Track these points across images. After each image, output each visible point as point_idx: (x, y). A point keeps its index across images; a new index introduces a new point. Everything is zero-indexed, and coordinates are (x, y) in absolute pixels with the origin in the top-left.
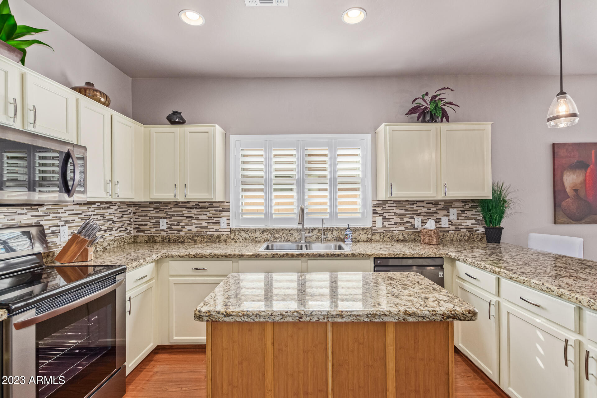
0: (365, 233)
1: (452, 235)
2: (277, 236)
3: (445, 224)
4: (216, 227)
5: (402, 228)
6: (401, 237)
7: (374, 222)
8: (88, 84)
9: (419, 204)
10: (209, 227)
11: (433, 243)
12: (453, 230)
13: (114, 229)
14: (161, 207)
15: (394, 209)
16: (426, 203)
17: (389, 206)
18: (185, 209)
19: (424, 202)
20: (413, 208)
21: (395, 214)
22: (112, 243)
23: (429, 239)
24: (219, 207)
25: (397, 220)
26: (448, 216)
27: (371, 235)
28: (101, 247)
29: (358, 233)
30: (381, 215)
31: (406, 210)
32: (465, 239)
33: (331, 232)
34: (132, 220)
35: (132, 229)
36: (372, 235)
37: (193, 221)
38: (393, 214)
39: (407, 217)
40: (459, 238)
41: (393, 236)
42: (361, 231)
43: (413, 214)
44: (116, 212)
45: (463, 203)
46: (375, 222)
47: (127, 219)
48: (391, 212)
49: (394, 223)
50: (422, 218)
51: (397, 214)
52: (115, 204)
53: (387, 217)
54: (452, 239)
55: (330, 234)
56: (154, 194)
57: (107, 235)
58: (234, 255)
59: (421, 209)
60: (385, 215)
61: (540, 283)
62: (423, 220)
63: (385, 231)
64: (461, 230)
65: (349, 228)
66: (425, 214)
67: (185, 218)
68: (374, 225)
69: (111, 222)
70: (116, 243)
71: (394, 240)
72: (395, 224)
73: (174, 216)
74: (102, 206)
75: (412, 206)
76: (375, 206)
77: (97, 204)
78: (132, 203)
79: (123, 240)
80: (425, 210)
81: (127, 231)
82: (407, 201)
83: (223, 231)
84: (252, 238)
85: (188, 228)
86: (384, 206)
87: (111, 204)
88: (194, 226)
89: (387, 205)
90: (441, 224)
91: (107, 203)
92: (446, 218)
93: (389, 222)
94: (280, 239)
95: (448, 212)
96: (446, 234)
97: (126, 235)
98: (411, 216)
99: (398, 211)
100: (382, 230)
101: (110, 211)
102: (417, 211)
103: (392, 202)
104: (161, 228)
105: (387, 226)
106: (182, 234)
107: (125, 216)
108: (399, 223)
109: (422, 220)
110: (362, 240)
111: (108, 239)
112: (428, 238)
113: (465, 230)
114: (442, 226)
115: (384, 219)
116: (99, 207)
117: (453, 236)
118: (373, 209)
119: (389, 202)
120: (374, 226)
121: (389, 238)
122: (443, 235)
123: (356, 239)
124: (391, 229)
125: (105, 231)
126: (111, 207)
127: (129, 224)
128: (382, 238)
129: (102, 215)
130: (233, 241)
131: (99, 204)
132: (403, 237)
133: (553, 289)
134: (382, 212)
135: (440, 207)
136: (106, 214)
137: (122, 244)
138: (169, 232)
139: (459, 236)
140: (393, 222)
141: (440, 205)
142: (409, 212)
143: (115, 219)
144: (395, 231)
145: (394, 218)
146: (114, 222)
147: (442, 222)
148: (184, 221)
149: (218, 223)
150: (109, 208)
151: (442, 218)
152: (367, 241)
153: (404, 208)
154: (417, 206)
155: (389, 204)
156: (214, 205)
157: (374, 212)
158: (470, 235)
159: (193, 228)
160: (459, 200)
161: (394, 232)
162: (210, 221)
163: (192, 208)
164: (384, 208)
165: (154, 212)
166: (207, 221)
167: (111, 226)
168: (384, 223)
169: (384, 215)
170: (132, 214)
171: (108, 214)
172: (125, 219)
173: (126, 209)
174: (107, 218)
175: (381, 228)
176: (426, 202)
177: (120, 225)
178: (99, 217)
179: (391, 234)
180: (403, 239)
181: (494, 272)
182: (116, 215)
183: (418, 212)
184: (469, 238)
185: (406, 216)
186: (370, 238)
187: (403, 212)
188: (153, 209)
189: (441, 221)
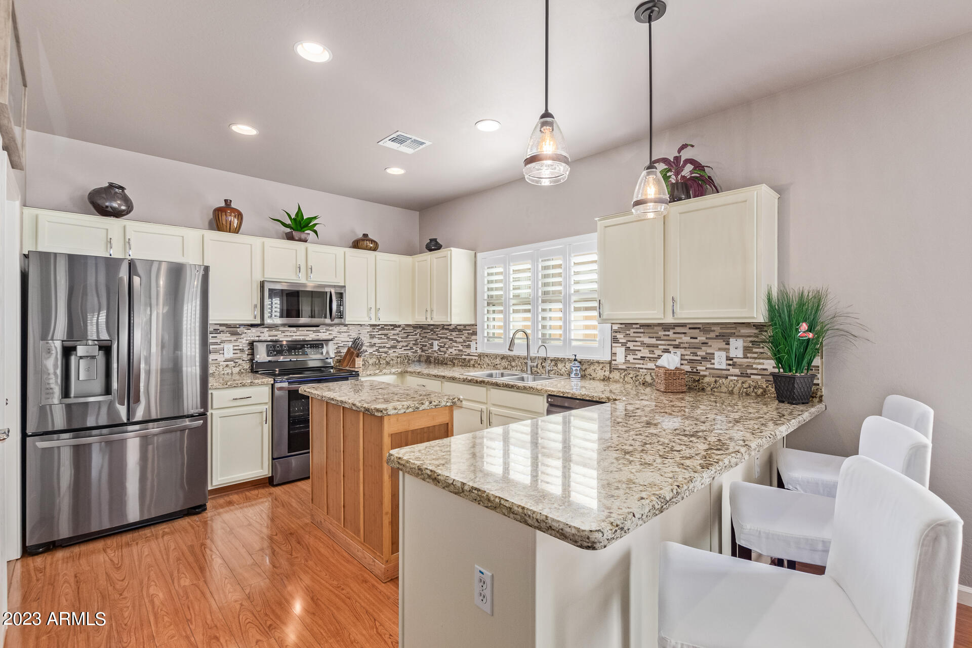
0: (602, 369)
1: (731, 383)
2: (513, 364)
3: (720, 363)
4: (468, 351)
5: (651, 365)
6: (648, 379)
7: (614, 354)
8: (364, 235)
9: (678, 330)
10: (464, 350)
12: (735, 376)
13: (398, 347)
14: (435, 330)
15: (640, 337)
16: (690, 328)
17: (634, 332)
18: (448, 331)
19: (686, 326)
20: (669, 335)
21: (643, 344)
22: (395, 359)
24: (470, 330)
25: (645, 352)
26: (727, 350)
27: (608, 373)
28: (384, 361)
29: (594, 368)
30: (623, 344)
31: (658, 339)
32: (756, 393)
34: (418, 341)
35: (418, 349)
36: (611, 372)
37: (453, 344)
38: (639, 344)
39: (660, 349)
40: (745, 390)
41: (637, 376)
42: (597, 364)
43: (668, 345)
44: (400, 333)
45: (757, 329)
46: (616, 354)
47: (412, 339)
48: (637, 341)
49: (641, 357)
50: (681, 352)
51: (645, 344)
52: (399, 326)
53: (631, 348)
54: (732, 390)
56: (417, 317)
57: (391, 351)
58: (440, 376)
59: (680, 338)
60: (630, 345)
62: (684, 355)
63: (628, 367)
64: (752, 377)
65: (575, 360)
66: (687, 345)
67: (448, 340)
68: (613, 358)
69: (395, 341)
70: (399, 359)
71: (638, 382)
72: (643, 358)
73: (441, 338)
74: (385, 327)
75: (667, 333)
76: (616, 332)
77: (381, 326)
78: (418, 326)
79: (407, 358)
80: (686, 339)
81: (412, 351)
82: (659, 325)
83: (473, 356)
84: (493, 364)
85: (450, 350)
86: (628, 332)
87: (395, 326)
88: (454, 348)
89: (632, 331)
90: (714, 364)
91: (391, 325)
92: (723, 354)
93: (634, 355)
94: (516, 368)
95: (726, 344)
96: (721, 381)
97: (412, 354)
98: (665, 347)
99: (647, 340)
100: (624, 367)
101: (393, 332)
102: (675, 340)
103: (638, 326)
104: (434, 349)
105: (632, 361)
106: (446, 355)
107: (409, 337)
108: (648, 358)
109: (682, 355)
110: (598, 378)
111: (391, 355)
113: (760, 377)
114: (716, 366)
115: (628, 349)
116: (382, 329)
117: (733, 386)
118: (614, 336)
119: (634, 326)
120: (614, 360)
121: (632, 378)
122: (716, 382)
123: (591, 375)
124: (637, 366)
125: (389, 348)
126: (395, 329)
127: (414, 344)
128: (623, 377)
129: (386, 335)
130: (479, 366)
131: (383, 326)
132: (652, 380)
134: (624, 341)
135: (712, 335)
136: (389, 334)
137: (406, 361)
138: (439, 353)
139: (745, 387)
140: (639, 355)
141: (714, 331)
142: (663, 342)
143: (400, 339)
144: (642, 368)
145: (640, 350)
146: (398, 342)
147: (716, 361)
148: (448, 343)
149: (469, 346)
150: (393, 329)
151: (716, 353)
152: (604, 380)
153: (655, 335)
154: (674, 333)
155: (634, 328)
156: (467, 328)
157: (615, 340)
158: (767, 387)
159: (453, 351)
160: (749, 323)
161: (641, 370)
162: (464, 344)
163: (453, 330)
164: (627, 334)
165: (430, 334)
166: (462, 344)
167: (395, 345)
168: (627, 356)
169: (628, 346)
170: (418, 335)
171: (392, 335)
172: (410, 340)
173: (412, 331)
174: (391, 337)
175: (623, 363)
176: (688, 326)
177: (405, 344)
178: (383, 336)
179: (634, 372)
180: (651, 381)
182: (400, 336)
183: (677, 343)
184: (765, 391)
185: (658, 347)
186: (608, 377)
187: (653, 341)
188: (429, 331)
189: (714, 359)
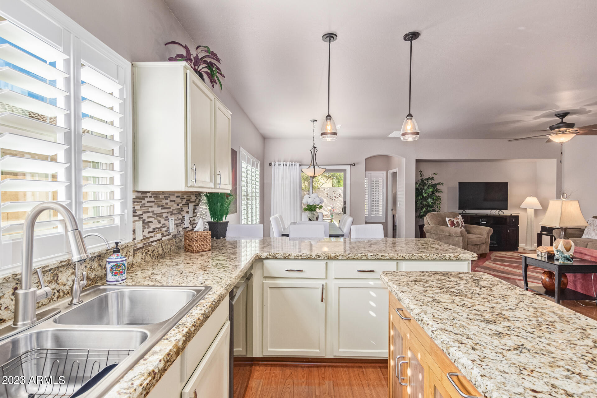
5: (159, 236)
7: (134, 231)
11: (208, 249)
15: (152, 206)
16: (176, 196)
20: (168, 203)
21: (154, 214)
23: (204, 245)
25: (155, 223)
26: (189, 213)
27: (132, 257)
30: (141, 217)
31: (162, 207)
33: (71, 271)
36: (134, 255)
38: (151, 214)
39: (163, 218)
41: (154, 251)
43: (168, 213)
45: (195, 197)
46: (136, 230)
48: (149, 212)
49: (153, 229)
50: (174, 217)
53: (146, 221)
55: (70, 274)
59: (173, 206)
60: (145, 216)
61: (375, 254)
62: (175, 221)
63: (145, 244)
66: (175, 212)
68: (135, 236)
75: (167, 201)
76: (136, 203)
86: (143, 202)
89: (147, 199)
90: (185, 224)
93: (148, 228)
95: (188, 208)
98: (166, 215)
99: (156, 210)
100: (142, 245)
102: (171, 208)
103: (150, 194)
105: (147, 235)
108: (157, 228)
112: (202, 243)
114: (186, 226)
118: (134, 208)
119: (147, 194)
120: (135, 239)
121: (150, 255)
124: (150, 240)
128: (144, 257)
133: (386, 256)
134: (141, 213)
135: (184, 201)
140: (152, 227)
141: (184, 198)
142: (165, 211)
144: (154, 242)
145: (152, 222)
151: (186, 215)
153: (161, 204)
154: (170, 201)
157: (135, 213)
161: (153, 244)
164: (143, 205)
168: (144, 231)
175: (141, 240)
179: (150, 248)
181: (329, 258)
185: (162, 216)
187: (160, 210)
189: (185, 220)
